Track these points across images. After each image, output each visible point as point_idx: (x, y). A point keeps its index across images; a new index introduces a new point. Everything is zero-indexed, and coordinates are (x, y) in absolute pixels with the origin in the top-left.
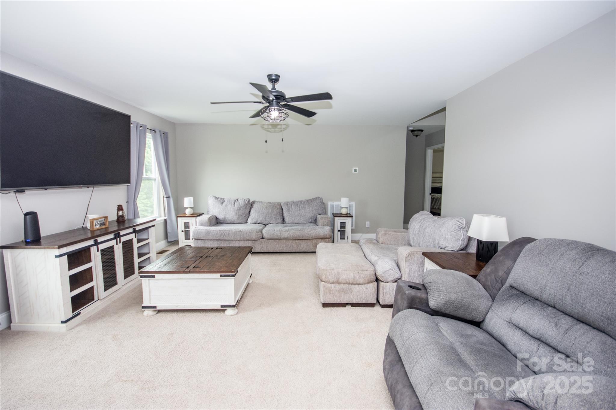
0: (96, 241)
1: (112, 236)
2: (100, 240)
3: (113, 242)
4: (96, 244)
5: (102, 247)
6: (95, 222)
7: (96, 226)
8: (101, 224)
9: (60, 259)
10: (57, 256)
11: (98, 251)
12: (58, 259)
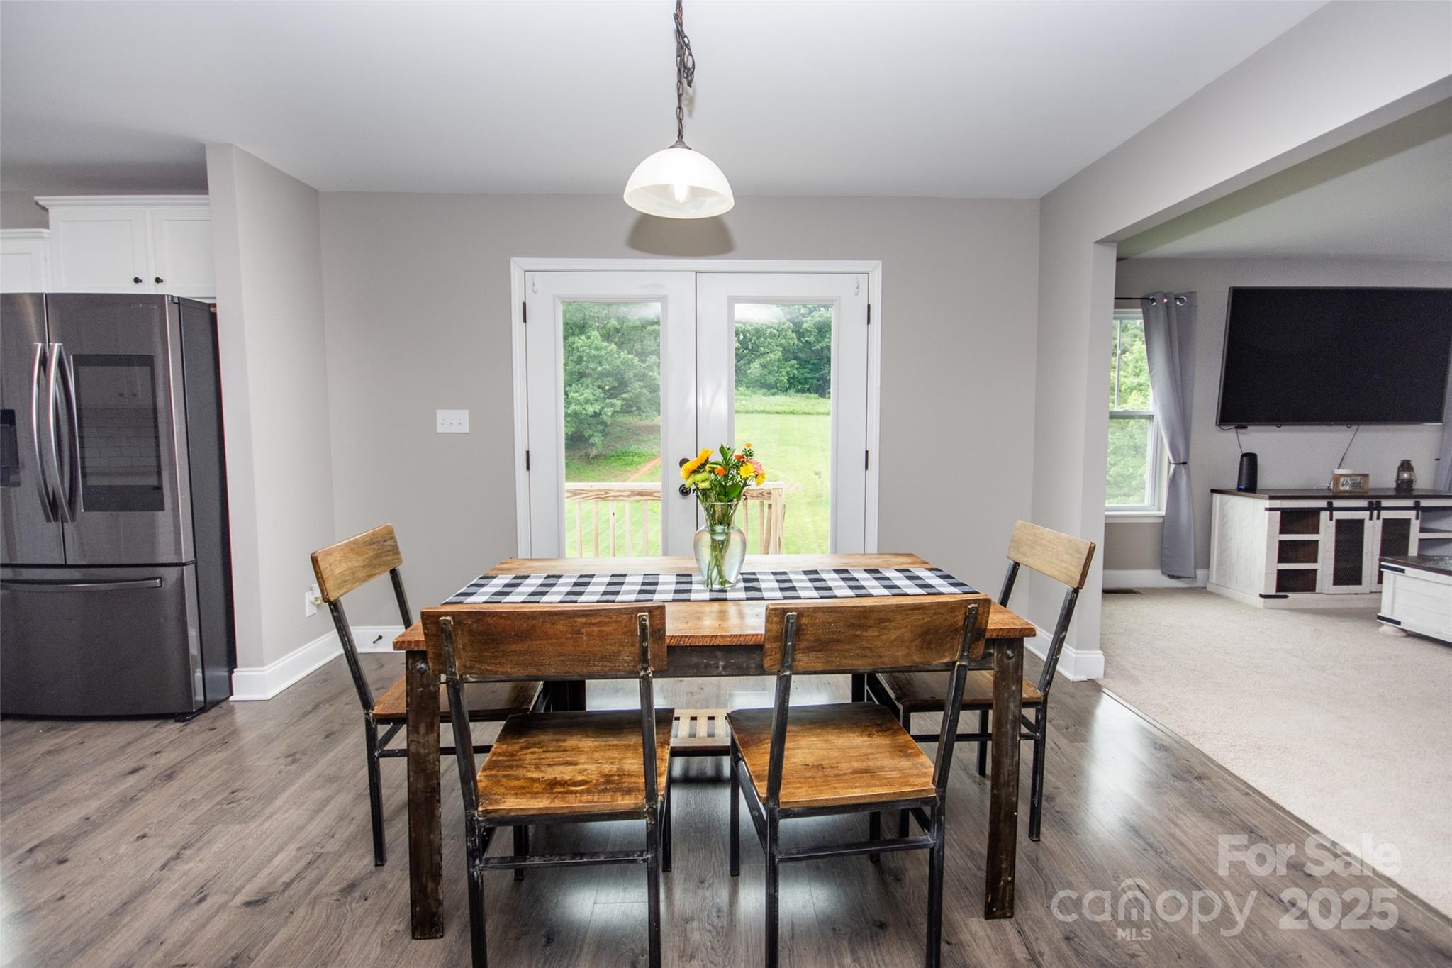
0: (1330, 504)
1: (1364, 503)
2: (1337, 504)
3: (1364, 515)
4: (1330, 508)
5: (1338, 515)
6: (1342, 479)
7: (1343, 485)
8: (1353, 485)
9: (1269, 515)
10: (1266, 509)
11: (1331, 519)
12: (1267, 512)
